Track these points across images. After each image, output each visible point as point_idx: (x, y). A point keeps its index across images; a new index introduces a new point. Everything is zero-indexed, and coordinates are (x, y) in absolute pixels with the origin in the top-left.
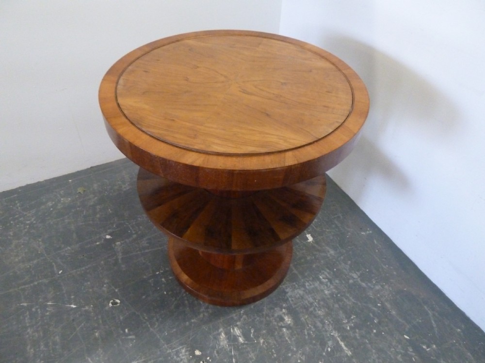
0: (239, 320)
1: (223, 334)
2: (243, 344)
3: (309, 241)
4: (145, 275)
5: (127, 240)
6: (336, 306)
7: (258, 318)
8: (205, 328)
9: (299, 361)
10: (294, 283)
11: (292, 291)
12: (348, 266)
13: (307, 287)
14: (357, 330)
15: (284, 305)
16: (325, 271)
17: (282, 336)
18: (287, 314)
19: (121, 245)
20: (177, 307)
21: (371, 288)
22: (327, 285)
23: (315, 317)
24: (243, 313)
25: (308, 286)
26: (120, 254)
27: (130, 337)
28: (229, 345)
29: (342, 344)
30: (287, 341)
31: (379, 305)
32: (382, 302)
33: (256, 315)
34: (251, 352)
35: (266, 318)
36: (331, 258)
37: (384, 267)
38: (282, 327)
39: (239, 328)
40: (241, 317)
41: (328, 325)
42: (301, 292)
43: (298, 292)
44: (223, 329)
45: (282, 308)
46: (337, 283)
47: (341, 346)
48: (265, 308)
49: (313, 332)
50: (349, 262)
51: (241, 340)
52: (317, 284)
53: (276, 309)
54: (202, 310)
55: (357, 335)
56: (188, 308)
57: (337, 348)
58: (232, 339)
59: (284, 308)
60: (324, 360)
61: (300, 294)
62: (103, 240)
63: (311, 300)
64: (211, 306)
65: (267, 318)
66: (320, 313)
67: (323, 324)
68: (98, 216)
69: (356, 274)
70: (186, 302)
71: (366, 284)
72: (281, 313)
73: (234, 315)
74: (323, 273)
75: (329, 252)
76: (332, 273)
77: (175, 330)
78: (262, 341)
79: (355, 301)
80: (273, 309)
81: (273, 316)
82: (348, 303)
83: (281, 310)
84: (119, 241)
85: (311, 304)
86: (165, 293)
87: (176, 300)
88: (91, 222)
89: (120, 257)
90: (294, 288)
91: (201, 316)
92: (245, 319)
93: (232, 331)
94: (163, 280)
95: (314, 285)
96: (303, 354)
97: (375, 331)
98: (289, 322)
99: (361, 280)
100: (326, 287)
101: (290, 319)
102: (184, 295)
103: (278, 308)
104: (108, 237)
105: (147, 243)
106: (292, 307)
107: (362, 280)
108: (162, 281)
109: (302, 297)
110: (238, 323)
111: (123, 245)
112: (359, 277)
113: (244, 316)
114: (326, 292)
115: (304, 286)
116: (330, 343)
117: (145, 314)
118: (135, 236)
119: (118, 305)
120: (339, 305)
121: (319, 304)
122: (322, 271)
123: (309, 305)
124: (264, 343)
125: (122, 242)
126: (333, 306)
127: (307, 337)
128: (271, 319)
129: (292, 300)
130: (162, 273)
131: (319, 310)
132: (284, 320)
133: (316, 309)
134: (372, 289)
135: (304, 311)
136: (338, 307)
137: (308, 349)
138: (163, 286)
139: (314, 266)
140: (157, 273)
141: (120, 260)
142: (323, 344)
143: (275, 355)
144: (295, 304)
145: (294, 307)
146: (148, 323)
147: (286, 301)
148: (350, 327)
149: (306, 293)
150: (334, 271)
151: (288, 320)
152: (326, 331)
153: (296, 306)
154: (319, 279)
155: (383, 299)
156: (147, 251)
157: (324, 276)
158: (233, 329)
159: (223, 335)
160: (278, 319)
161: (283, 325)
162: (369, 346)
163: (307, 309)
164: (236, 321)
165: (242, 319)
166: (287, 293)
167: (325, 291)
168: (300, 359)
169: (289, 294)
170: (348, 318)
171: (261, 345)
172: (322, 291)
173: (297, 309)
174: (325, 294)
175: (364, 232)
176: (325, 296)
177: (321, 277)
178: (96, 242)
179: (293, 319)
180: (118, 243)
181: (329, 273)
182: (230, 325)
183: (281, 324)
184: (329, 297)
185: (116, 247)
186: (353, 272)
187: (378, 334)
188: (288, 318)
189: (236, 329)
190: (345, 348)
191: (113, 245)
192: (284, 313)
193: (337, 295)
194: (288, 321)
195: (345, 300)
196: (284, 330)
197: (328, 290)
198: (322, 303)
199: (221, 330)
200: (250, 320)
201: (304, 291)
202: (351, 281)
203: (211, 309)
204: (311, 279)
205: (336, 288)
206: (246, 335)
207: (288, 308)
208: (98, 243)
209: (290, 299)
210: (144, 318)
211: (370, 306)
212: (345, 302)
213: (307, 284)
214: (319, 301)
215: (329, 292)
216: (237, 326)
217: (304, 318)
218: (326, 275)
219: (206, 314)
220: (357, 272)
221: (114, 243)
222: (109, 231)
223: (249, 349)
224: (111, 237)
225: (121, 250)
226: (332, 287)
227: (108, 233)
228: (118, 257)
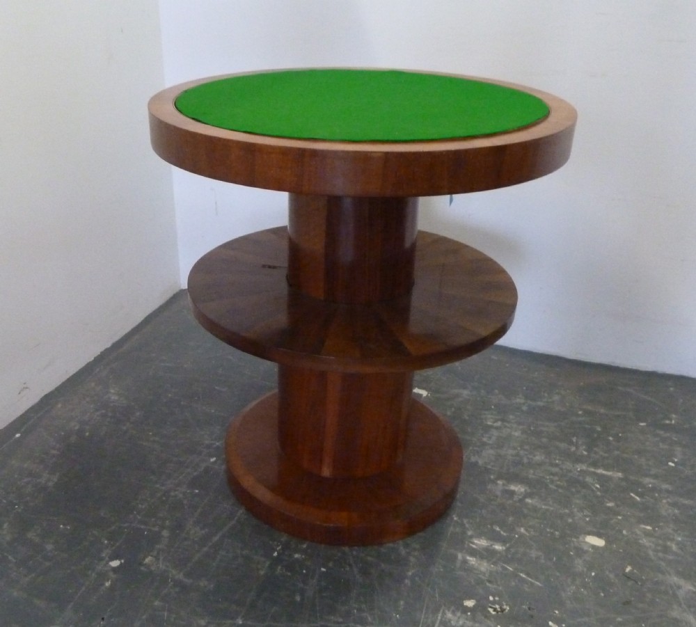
0: (465, 529)
1: (468, 558)
2: (508, 550)
3: (424, 396)
5: (158, 547)
6: (544, 440)
7: (483, 511)
8: (437, 568)
9: (588, 519)
10: (471, 448)
11: (480, 458)
12: (501, 396)
13: (491, 442)
14: (595, 449)
15: (492, 477)
16: (485, 414)
17: (535, 509)
18: (509, 483)
19: (157, 558)
20: (365, 572)
21: (551, 402)
22: (507, 427)
23: (540, 465)
24: (459, 519)
25: (488, 440)
26: (174, 572)
28: (495, 563)
29: (600, 471)
30: (547, 510)
31: (580, 413)
32: (578, 408)
33: (476, 509)
34: (528, 551)
36: (472, 399)
38: (521, 501)
39: (477, 538)
40: (464, 524)
41: (563, 463)
42: (491, 452)
43: (488, 454)
44: (461, 552)
45: (494, 482)
46: (513, 419)
47: (603, 475)
48: (475, 495)
49: (558, 481)
50: (496, 391)
51: (498, 547)
52: (495, 433)
53: (488, 487)
54: (403, 551)
55: (601, 453)
57: (601, 478)
58: (488, 554)
59: (497, 480)
60: (609, 500)
61: (492, 455)
62: (111, 574)
64: (409, 540)
65: (493, 503)
66: (539, 458)
67: (557, 465)
68: (49, 547)
69: (518, 398)
70: (369, 558)
72: (500, 487)
73: (451, 529)
74: (486, 417)
75: (461, 394)
76: (494, 412)
78: (522, 530)
80: (486, 489)
81: (497, 497)
82: (551, 430)
83: (497, 484)
84: (146, 557)
85: (517, 455)
86: (323, 569)
88: (48, 564)
89: (180, 576)
90: (478, 453)
91: (412, 559)
92: (471, 523)
93: (474, 546)
94: (297, 556)
95: (493, 435)
96: (581, 509)
97: (611, 438)
98: (523, 490)
99: (531, 401)
100: (508, 430)
101: (519, 486)
103: (490, 485)
104: (115, 564)
106: (502, 473)
107: (533, 401)
109: (499, 456)
110: (470, 533)
111: (161, 558)
112: (526, 400)
113: (465, 521)
114: (517, 434)
115: (484, 444)
116: (589, 479)
120: (546, 438)
121: (525, 450)
122: (483, 417)
123: (517, 458)
124: (526, 530)
125: (155, 553)
126: (542, 443)
127: (560, 491)
128: (499, 501)
129: (493, 466)
130: (283, 549)
131: (534, 456)
132: (514, 491)
133: (530, 457)
134: (553, 402)
135: (521, 467)
136: (547, 440)
137: (578, 501)
138: (308, 563)
140: (275, 554)
141: (185, 580)
142: (585, 485)
143: (557, 533)
144: (502, 468)
145: (504, 471)
147: (487, 471)
148: (585, 450)
149: (497, 448)
150: (494, 410)
151: (518, 488)
152: (570, 471)
153: (505, 469)
154: (491, 427)
155: (577, 405)
156: (216, 539)
157: (492, 420)
158: (473, 543)
159: (472, 560)
160: (507, 496)
161: (520, 497)
162: (625, 455)
163: (520, 464)
164: (463, 532)
165: (467, 526)
166: (477, 462)
167: (513, 433)
168: (586, 516)
169: (480, 462)
170: (571, 443)
171: (528, 534)
173: (511, 471)
174: (518, 437)
176: (520, 439)
177: (489, 424)
178: (103, 585)
179: (522, 484)
180: (147, 560)
181: (492, 414)
182: (464, 542)
183: (516, 498)
184: (525, 437)
185: (152, 568)
186: (513, 398)
187: (618, 439)
188: (516, 486)
189: (476, 542)
190: (609, 473)
191: (142, 568)
192: (504, 485)
193: (530, 430)
195: (544, 429)
196: (529, 501)
197: (516, 431)
198: (527, 447)
199: (460, 556)
200: (478, 520)
201: (492, 448)
202: (524, 408)
203: (415, 542)
204: (481, 432)
205: (519, 424)
206: (496, 538)
207: (500, 477)
208: (108, 584)
209: (489, 467)
211: (574, 419)
212: (546, 431)
213: (485, 439)
214: (521, 447)
216: (471, 537)
217: (531, 474)
221: (140, 564)
223: (522, 550)
224: (120, 559)
225: (167, 566)
226: (515, 426)
227: (107, 559)
228: (177, 577)
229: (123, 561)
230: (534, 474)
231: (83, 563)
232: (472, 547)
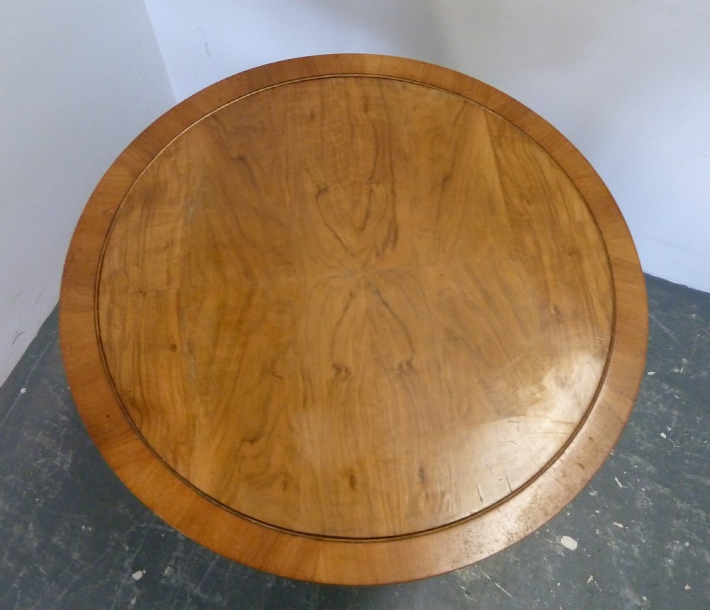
4: (267, 582)
5: (176, 554)
9: (568, 514)
19: (176, 571)
26: (192, 586)
28: (476, 571)
60: (594, 487)
62: (137, 591)
84: (165, 567)
88: (77, 577)
89: (197, 591)
104: (138, 576)
111: (179, 568)
125: (172, 563)
141: (202, 595)
168: (569, 510)
178: (129, 602)
180: (167, 571)
185: (172, 582)
191: (163, 581)
208: (133, 602)
221: (161, 576)
222: (126, 565)
224: (142, 571)
225: (185, 579)
227: (130, 570)
228: (194, 592)
229: (144, 572)
231: (109, 575)
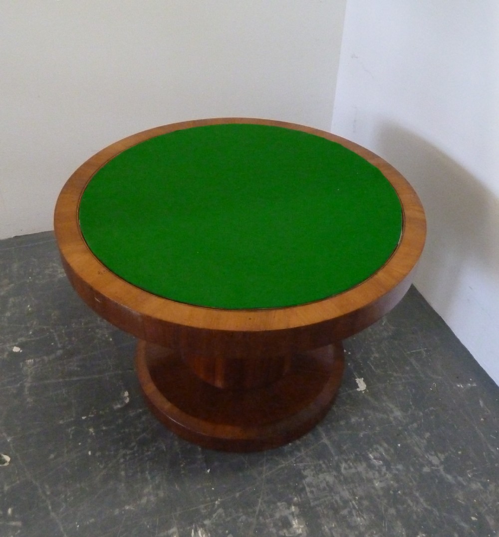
0: (209, 516)
1: (175, 536)
3: (358, 390)
4: (63, 419)
5: (46, 358)
6: (392, 511)
7: (244, 518)
8: (146, 523)
10: (321, 462)
11: (314, 476)
12: (425, 441)
13: (343, 471)
15: (296, 499)
16: (381, 445)
18: (298, 516)
19: (33, 365)
21: (463, 485)
22: (379, 471)
23: (350, 527)
24: (218, 505)
25: (345, 469)
26: (29, 380)
27: (13, 523)
31: (473, 518)
32: (479, 513)
33: (241, 510)
35: (258, 519)
36: (394, 423)
37: (493, 450)
39: (205, 530)
40: (215, 512)
42: (330, 479)
43: (325, 479)
44: (178, 528)
45: (289, 503)
46: (398, 470)
48: (260, 500)
50: (427, 435)
52: (361, 468)
53: (279, 504)
54: (146, 491)
56: (123, 485)
59: (295, 505)
61: (327, 483)
63: (346, 495)
65: (261, 518)
66: (360, 520)
68: (8, 314)
69: (437, 456)
71: (455, 477)
72: (286, 513)
73: (202, 506)
74: (377, 449)
75: (392, 412)
76: (392, 450)
77: (92, 520)
79: (429, 508)
80: (275, 503)
81: (272, 516)
82: (415, 508)
83: (289, 508)
84: (32, 358)
85: (346, 502)
86: (90, 453)
87: (105, 468)
89: (28, 385)
90: (319, 470)
92: (220, 516)
93: (193, 533)
95: (356, 468)
98: (300, 531)
99: (445, 469)
100: (377, 474)
101: (302, 526)
102: (122, 460)
103: (283, 503)
104: (16, 349)
105: (78, 366)
106: (310, 504)
107: (448, 470)
108: (88, 432)
109: (331, 489)
110: (207, 522)
111: (37, 365)
112: (442, 463)
113: (220, 511)
114: (377, 484)
115: (337, 468)
117: (47, 487)
118: (59, 352)
119: (6, 464)
120: (398, 511)
121: (360, 504)
122: (375, 446)
123: (341, 504)
125: (37, 360)
126: (386, 510)
128: (267, 521)
129: (312, 492)
130: (91, 419)
131: (358, 515)
132: (291, 525)
133: (354, 512)
134: (463, 487)
135: (331, 513)
136: (395, 513)
138: (89, 440)
139: (361, 435)
140: (84, 418)
141: (26, 389)
144: (315, 499)
145: (312, 504)
146: (48, 502)
147: (300, 491)
149: (340, 481)
150: (396, 448)
153: (316, 503)
154: (367, 459)
155: (483, 510)
157: (378, 455)
158: (196, 531)
160: (280, 524)
163: (335, 510)
164: (205, 517)
165: (214, 515)
166: (305, 477)
167: (375, 481)
169: (308, 480)
172: (370, 481)
173: (318, 509)
174: (374, 488)
175: (462, 383)
176: (373, 491)
177: (371, 456)
179: (307, 526)
180: (30, 361)
181: (386, 450)
182: (191, 524)
183: (284, 532)
184: (381, 493)
185: (25, 368)
186: (433, 453)
188: (299, 523)
189: (200, 532)
191: (21, 364)
192: (293, 514)
193: (395, 492)
194: (298, 528)
195: (409, 502)
197: (381, 482)
198: (366, 503)
199: (174, 530)
200: (229, 519)
201: (336, 477)
202: (426, 469)
203: (164, 489)
204: (352, 456)
205: (396, 478)
207: (301, 505)
209: (308, 489)
210: (44, 492)
211: (457, 519)
212: (409, 506)
213: (343, 465)
214: (361, 498)
215: (383, 485)
216: (203, 526)
217: (329, 526)
218: (382, 454)
219: (152, 498)
220: (439, 455)
221: (24, 360)
222: (19, 340)
224: (21, 349)
225: (31, 373)
226: (389, 476)
227: (17, 343)
228: (25, 384)
229: (21, 351)
230: (330, 529)
232: (191, 532)
